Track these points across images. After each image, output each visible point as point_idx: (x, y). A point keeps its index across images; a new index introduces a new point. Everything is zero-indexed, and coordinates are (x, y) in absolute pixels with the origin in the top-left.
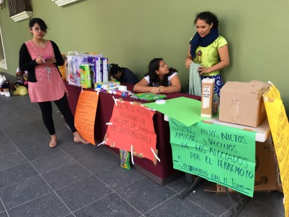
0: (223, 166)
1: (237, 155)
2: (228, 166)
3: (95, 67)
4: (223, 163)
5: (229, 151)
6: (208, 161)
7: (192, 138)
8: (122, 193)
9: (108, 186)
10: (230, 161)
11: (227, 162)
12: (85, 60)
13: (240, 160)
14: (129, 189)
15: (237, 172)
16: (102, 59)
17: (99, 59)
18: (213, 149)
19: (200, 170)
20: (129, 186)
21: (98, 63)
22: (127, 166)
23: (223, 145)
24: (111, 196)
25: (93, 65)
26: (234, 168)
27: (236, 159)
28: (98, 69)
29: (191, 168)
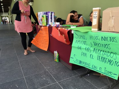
0: (100, 60)
1: (110, 51)
2: (103, 59)
3: (48, 16)
4: (101, 58)
5: (105, 49)
6: (91, 57)
7: (85, 43)
8: (51, 71)
9: (45, 68)
10: (105, 56)
11: (103, 56)
12: (44, 14)
13: (112, 55)
14: (55, 70)
15: (109, 63)
16: (52, 13)
17: (50, 12)
18: (96, 49)
19: (86, 63)
20: (55, 69)
21: (50, 14)
22: (57, 60)
23: (102, 45)
24: (45, 72)
25: (48, 15)
26: (107, 60)
27: (109, 54)
28: (50, 17)
29: (80, 62)
